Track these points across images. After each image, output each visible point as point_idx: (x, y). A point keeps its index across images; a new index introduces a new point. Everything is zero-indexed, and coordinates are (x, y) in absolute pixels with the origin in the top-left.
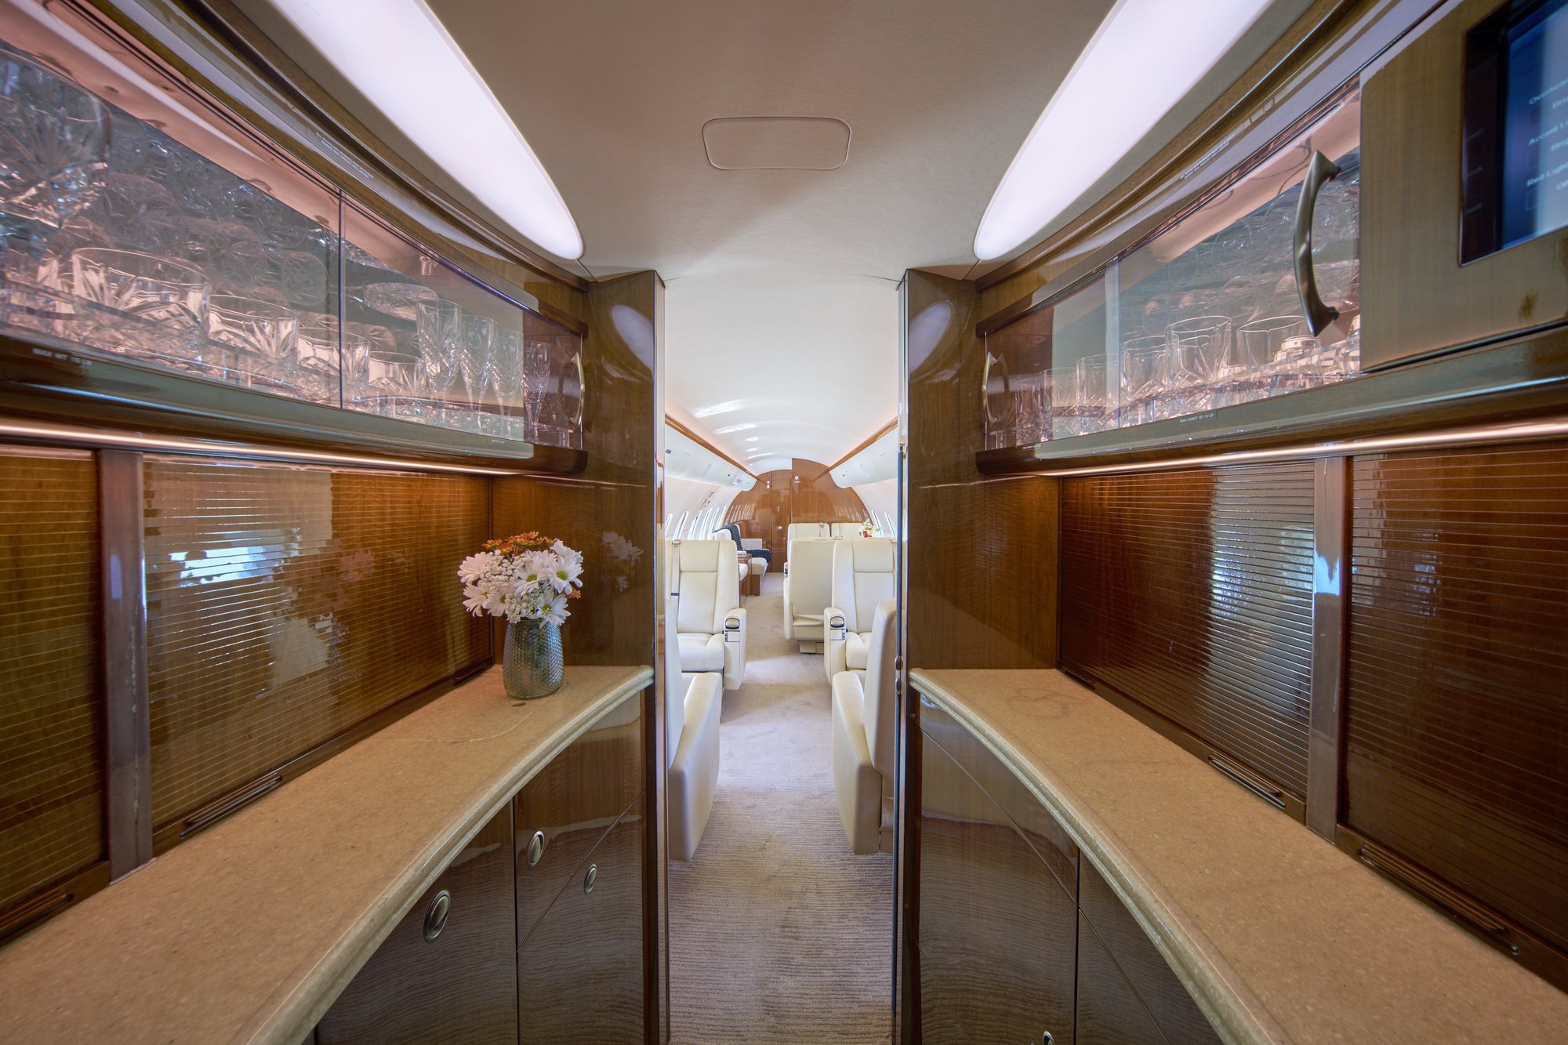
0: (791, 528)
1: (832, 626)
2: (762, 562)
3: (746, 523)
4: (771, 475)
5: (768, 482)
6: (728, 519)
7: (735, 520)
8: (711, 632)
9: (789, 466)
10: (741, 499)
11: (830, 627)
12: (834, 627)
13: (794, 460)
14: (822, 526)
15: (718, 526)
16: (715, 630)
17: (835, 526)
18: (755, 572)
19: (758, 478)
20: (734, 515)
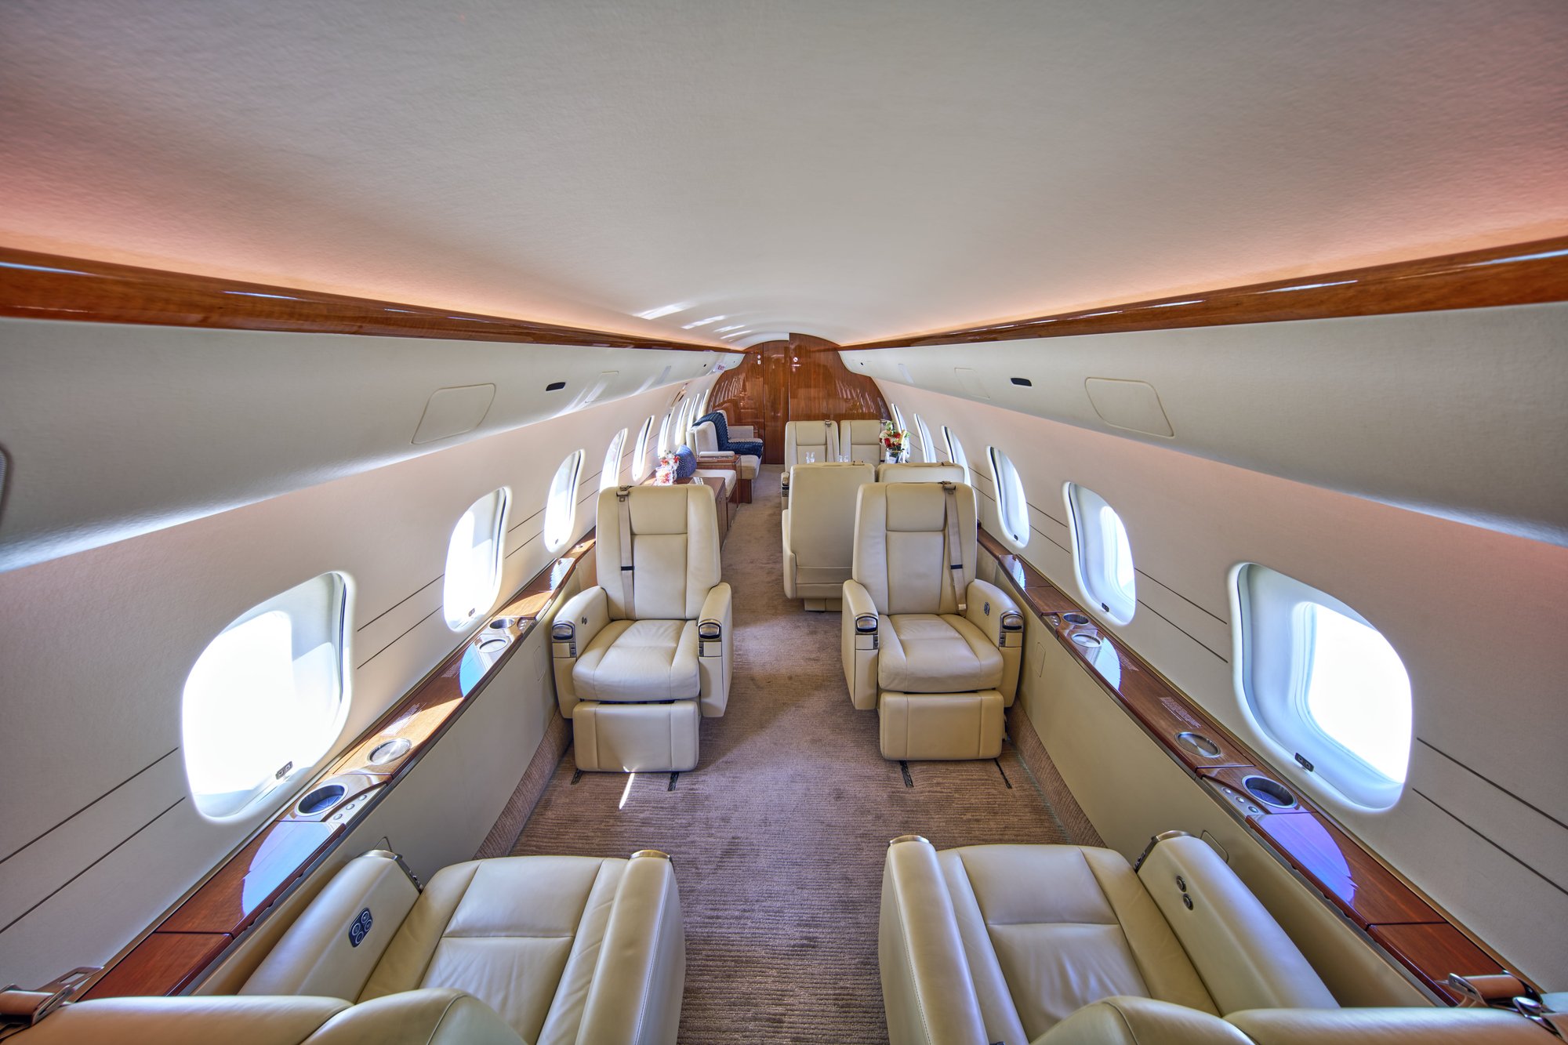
0: (790, 427)
1: (859, 630)
2: (751, 461)
3: (735, 403)
4: (762, 348)
5: (759, 357)
6: (712, 404)
8: (683, 617)
9: (787, 337)
10: (727, 377)
11: (853, 630)
12: (861, 631)
14: (829, 425)
15: (700, 415)
16: (688, 615)
17: (845, 424)
18: (745, 476)
19: (746, 352)
20: (717, 404)
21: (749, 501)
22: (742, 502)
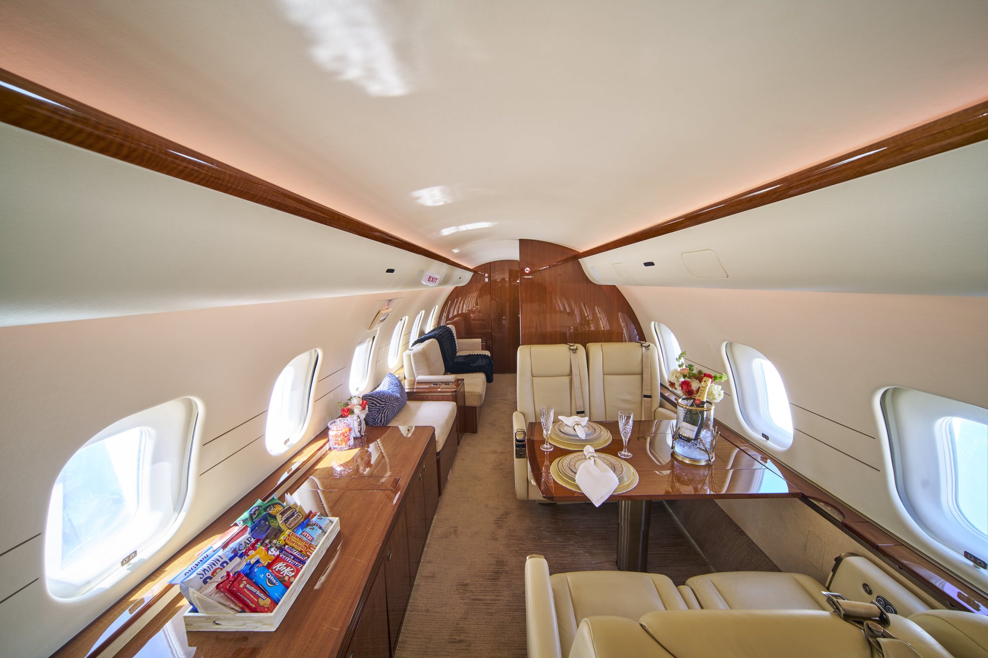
3: (465, 317)
4: (489, 267)
5: (486, 275)
6: (445, 314)
7: (455, 313)
9: (514, 254)
10: (457, 294)
13: (523, 243)
14: (575, 351)
15: (429, 328)
17: (594, 348)
18: (469, 403)
19: (475, 271)
20: (450, 316)
21: (474, 431)
22: (466, 432)
